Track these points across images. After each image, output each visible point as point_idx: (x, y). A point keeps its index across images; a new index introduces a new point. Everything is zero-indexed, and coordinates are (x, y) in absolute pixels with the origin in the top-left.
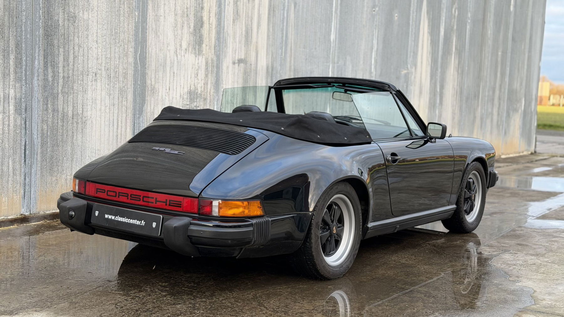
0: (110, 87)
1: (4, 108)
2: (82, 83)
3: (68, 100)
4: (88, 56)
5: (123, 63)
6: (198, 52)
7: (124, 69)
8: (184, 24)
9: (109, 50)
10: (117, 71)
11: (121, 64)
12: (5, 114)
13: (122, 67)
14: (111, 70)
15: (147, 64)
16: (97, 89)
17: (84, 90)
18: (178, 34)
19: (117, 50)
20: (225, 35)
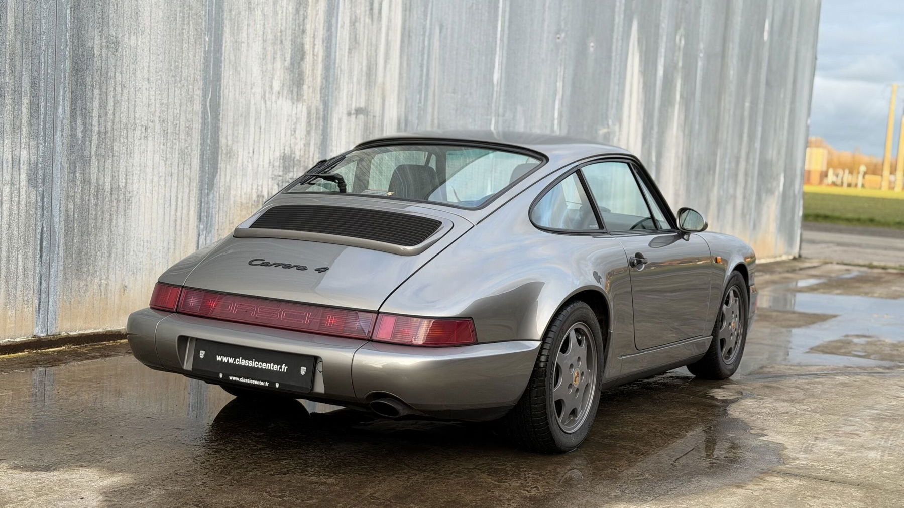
0: (167, 147)
1: (12, 177)
2: (126, 141)
3: (104, 166)
4: (135, 102)
5: (186, 112)
6: (297, 97)
7: (188, 121)
8: (276, 54)
9: (166, 93)
10: (177, 124)
11: (183, 114)
12: (13, 186)
13: (184, 118)
14: (168, 123)
15: (221, 115)
16: (147, 151)
17: (129, 152)
18: (267, 69)
19: (178, 92)
20: (336, 71)
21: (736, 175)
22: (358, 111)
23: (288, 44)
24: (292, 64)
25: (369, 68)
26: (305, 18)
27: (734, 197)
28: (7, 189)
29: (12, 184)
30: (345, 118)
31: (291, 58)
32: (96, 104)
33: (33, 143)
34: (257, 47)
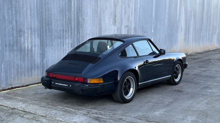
21: (207, 30)
22: (126, 26)
23: (113, 15)
24: (114, 19)
25: (128, 17)
26: (116, 9)
27: (206, 35)
28: (68, 48)
29: (68, 47)
30: (124, 28)
31: (114, 17)
32: (81, 31)
33: (71, 40)
34: (108, 16)
